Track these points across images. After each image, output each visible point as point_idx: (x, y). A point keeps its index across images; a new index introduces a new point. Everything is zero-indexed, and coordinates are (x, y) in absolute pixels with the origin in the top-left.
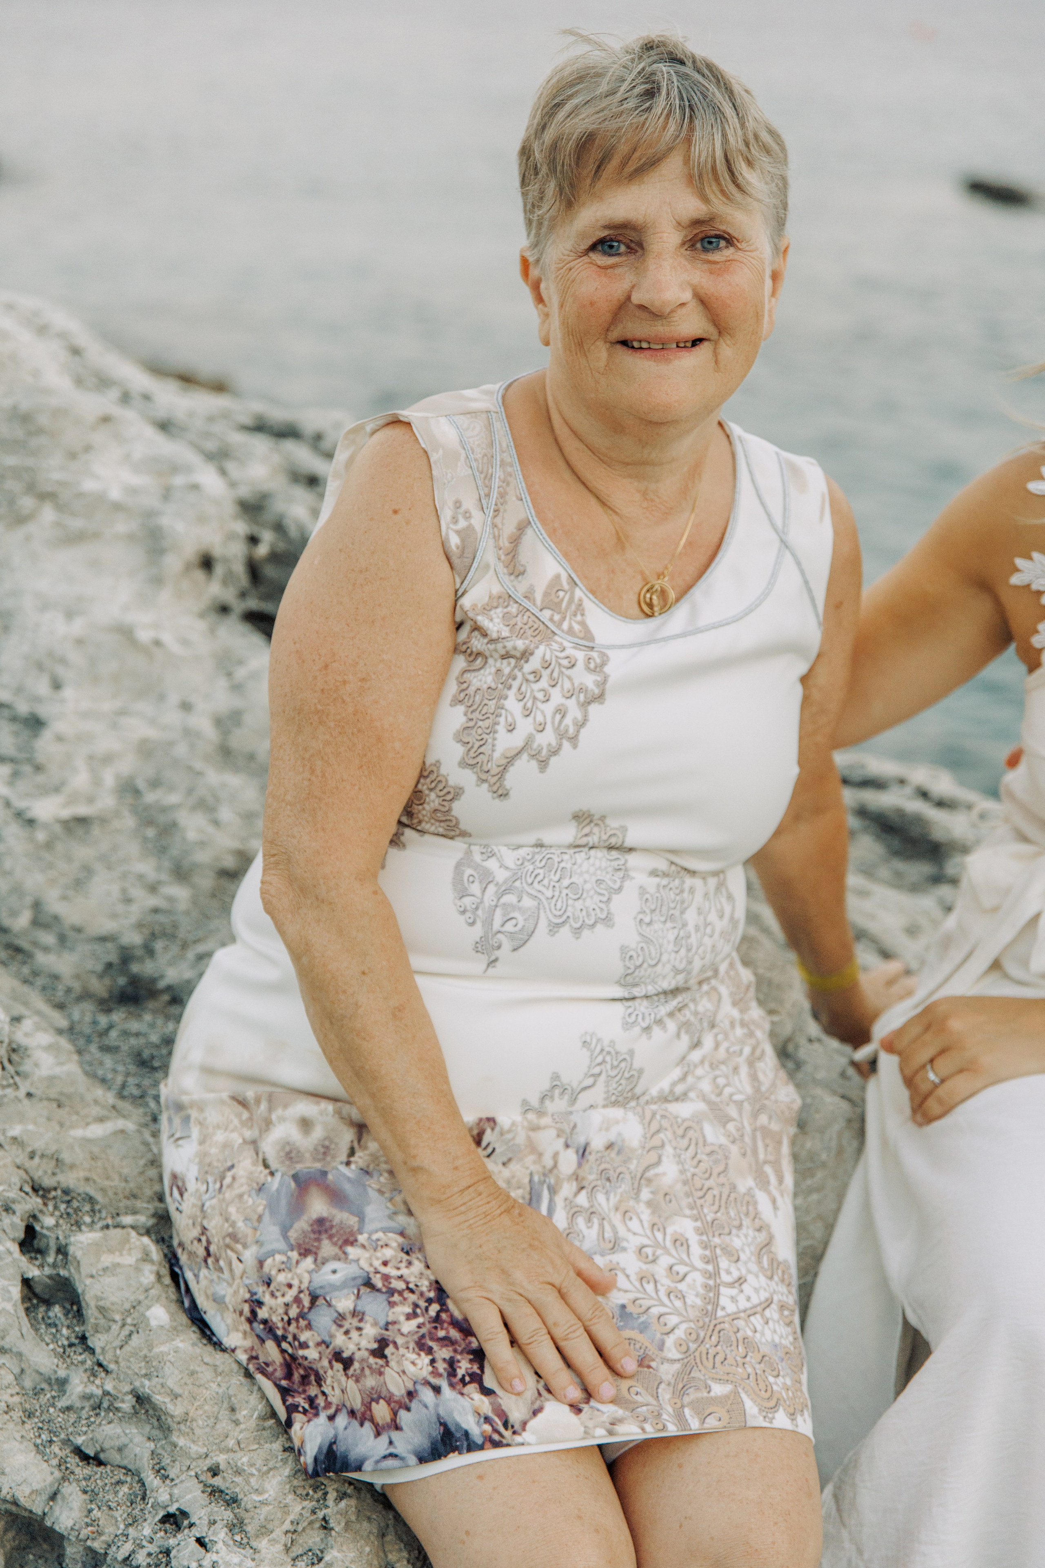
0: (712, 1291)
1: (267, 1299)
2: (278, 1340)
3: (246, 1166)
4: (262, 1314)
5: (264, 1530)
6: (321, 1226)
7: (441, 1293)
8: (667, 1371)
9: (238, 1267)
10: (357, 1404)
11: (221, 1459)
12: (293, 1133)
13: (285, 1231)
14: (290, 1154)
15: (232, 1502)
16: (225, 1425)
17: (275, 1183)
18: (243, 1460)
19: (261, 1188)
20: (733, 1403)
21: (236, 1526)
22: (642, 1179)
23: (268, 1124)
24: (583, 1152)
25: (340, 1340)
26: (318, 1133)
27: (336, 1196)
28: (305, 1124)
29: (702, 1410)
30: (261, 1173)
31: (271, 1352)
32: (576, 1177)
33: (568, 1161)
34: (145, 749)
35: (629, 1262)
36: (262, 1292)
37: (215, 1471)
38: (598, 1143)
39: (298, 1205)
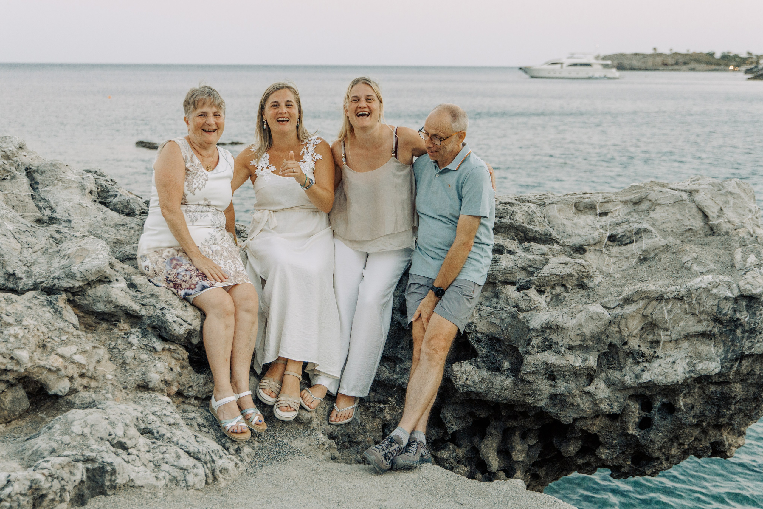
0: (236, 268)
1: (169, 276)
2: (172, 282)
3: (160, 260)
4: (169, 279)
5: (177, 307)
6: (176, 264)
7: (198, 270)
8: (232, 278)
9: (163, 274)
10: (188, 287)
11: (168, 299)
12: (167, 254)
13: (170, 266)
14: (168, 256)
15: (171, 305)
16: (167, 295)
17: (166, 261)
18: (171, 299)
19: (164, 262)
20: (243, 280)
21: (173, 307)
22: (222, 255)
23: (162, 253)
24: (213, 251)
25: (184, 279)
26: (171, 253)
27: (177, 260)
28: (169, 252)
29: (238, 281)
30: (164, 260)
31: (171, 284)
32: (212, 255)
33: (211, 252)
34: (90, 225)
35: (222, 266)
36: (168, 276)
37: (167, 301)
38: (214, 250)
39: (171, 263)
